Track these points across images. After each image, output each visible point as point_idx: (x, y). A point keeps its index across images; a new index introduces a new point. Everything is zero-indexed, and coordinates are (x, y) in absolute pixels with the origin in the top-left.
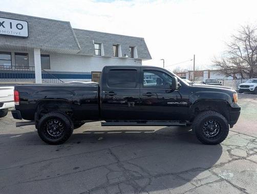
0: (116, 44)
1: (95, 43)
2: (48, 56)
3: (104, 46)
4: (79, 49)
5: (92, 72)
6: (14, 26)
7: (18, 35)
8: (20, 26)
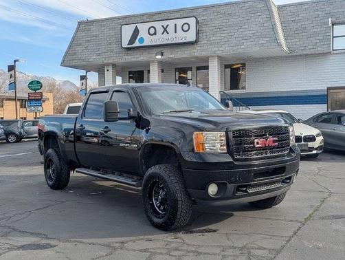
1: (333, 24)
5: (329, 89)
6: (179, 28)
7: (183, 41)
8: (186, 27)
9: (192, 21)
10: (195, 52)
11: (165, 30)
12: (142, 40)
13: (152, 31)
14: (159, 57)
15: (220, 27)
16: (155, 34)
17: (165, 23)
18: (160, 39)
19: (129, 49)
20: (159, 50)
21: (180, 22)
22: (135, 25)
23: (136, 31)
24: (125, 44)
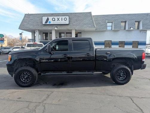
0: (124, 21)
1: (108, 22)
2: (81, 33)
3: (114, 23)
4: (95, 27)
5: (105, 41)
6: (63, 19)
7: (65, 24)
8: (65, 19)
9: (68, 17)
10: (68, 28)
11: (58, 19)
12: (50, 22)
13: (54, 19)
14: (56, 28)
15: (76, 20)
16: (55, 20)
17: (58, 17)
18: (56, 22)
19: (45, 25)
20: (56, 26)
21: (63, 17)
22: (47, 17)
23: (48, 19)
24: (44, 23)
